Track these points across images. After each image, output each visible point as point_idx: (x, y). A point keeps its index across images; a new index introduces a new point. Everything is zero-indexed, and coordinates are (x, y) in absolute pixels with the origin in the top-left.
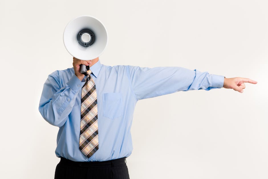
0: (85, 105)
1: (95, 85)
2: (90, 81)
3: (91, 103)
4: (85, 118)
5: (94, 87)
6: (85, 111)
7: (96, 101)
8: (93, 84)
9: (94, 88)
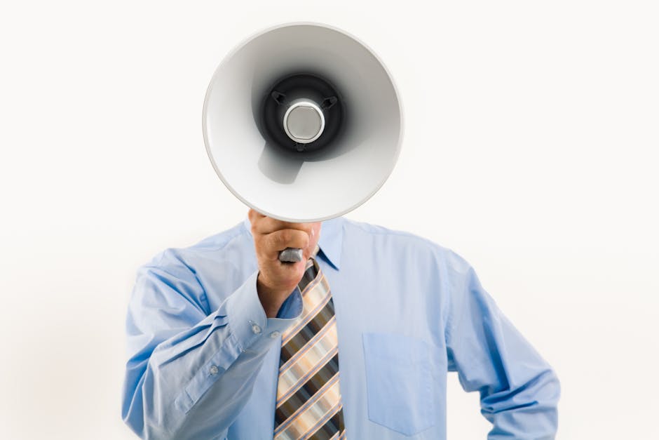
0: (296, 371)
1: (331, 300)
2: (316, 282)
3: (318, 366)
4: (293, 423)
5: (327, 306)
6: (292, 394)
7: (335, 360)
8: (325, 295)
9: (329, 310)
